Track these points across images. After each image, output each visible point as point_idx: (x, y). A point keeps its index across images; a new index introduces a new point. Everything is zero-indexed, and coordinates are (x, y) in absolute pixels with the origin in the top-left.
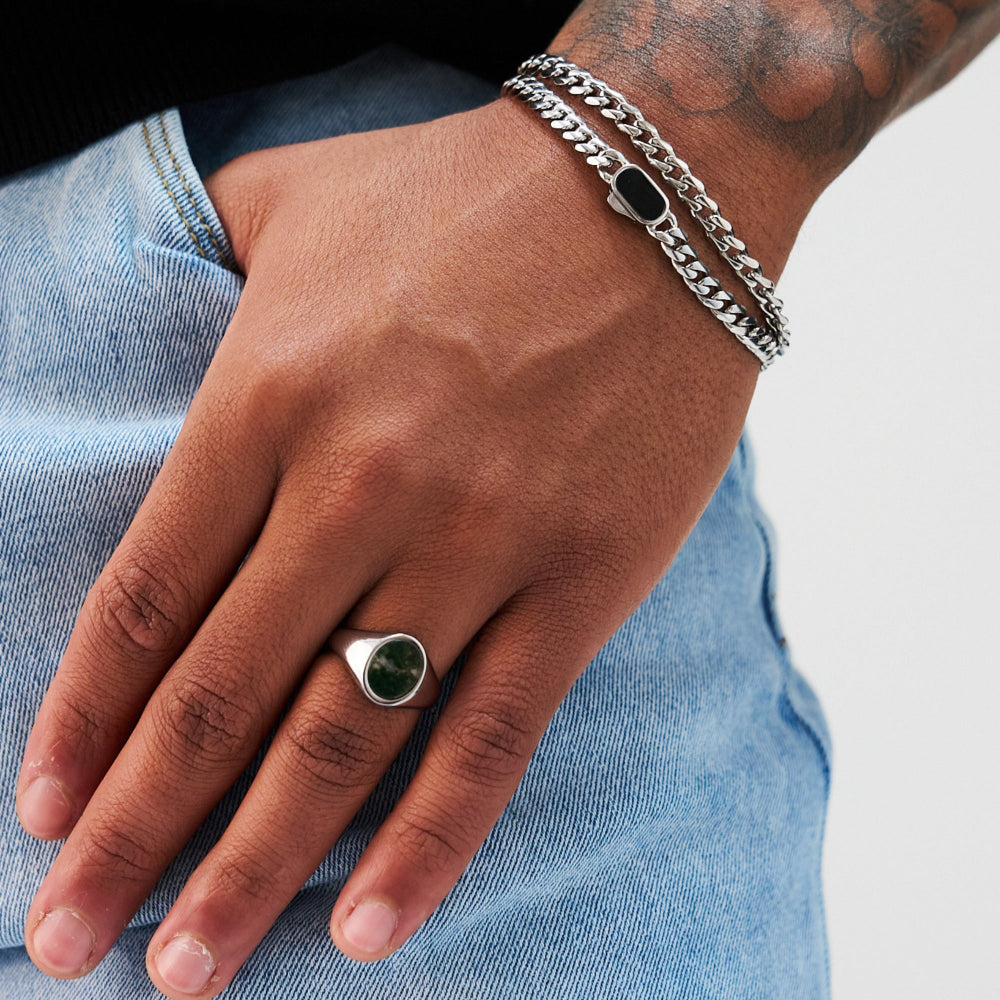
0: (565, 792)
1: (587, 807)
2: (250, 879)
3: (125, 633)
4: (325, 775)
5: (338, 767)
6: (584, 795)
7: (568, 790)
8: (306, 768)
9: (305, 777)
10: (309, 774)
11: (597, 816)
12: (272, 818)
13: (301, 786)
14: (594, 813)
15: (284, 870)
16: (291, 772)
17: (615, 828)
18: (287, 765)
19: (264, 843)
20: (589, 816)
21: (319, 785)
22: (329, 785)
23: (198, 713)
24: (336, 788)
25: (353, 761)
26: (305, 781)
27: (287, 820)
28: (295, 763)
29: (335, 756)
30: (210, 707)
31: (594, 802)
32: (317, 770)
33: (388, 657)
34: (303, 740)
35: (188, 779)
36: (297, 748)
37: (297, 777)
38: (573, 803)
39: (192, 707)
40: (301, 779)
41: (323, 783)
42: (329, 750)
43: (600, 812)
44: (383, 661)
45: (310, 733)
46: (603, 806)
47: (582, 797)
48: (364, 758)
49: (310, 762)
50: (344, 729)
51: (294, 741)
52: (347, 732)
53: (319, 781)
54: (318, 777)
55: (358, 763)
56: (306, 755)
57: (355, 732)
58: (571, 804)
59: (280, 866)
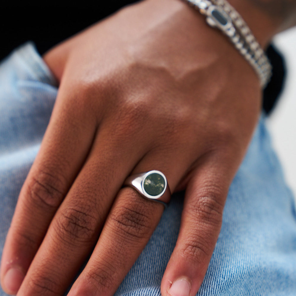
0: (211, 269)
1: (221, 272)
2: (103, 278)
3: (43, 201)
4: (130, 231)
5: (135, 228)
6: (219, 269)
7: (213, 268)
8: (122, 229)
9: (122, 233)
10: (123, 232)
11: (225, 275)
12: (110, 251)
13: (120, 237)
14: (224, 274)
15: (115, 274)
16: (115, 232)
17: (233, 280)
18: (113, 229)
19: (107, 262)
20: (221, 276)
21: (128, 236)
22: (132, 236)
23: (74, 222)
24: (134, 237)
25: (140, 226)
26: (122, 235)
27: (116, 251)
28: (117, 228)
29: (133, 224)
30: (79, 218)
31: (224, 270)
32: (127, 229)
33: (151, 180)
34: (119, 218)
35: (72, 250)
36: (117, 222)
37: (118, 233)
38: (215, 272)
39: (72, 219)
40: (120, 234)
41: (130, 235)
42: (130, 222)
43: (226, 274)
44: (149, 182)
45: (122, 215)
46: (228, 271)
47: (218, 269)
48: (144, 224)
49: (123, 227)
50: (136, 212)
51: (115, 220)
52: (137, 213)
53: (128, 234)
54: (127, 233)
55: (142, 227)
56: (121, 224)
57: (140, 213)
58: (214, 273)
59: (114, 272)
